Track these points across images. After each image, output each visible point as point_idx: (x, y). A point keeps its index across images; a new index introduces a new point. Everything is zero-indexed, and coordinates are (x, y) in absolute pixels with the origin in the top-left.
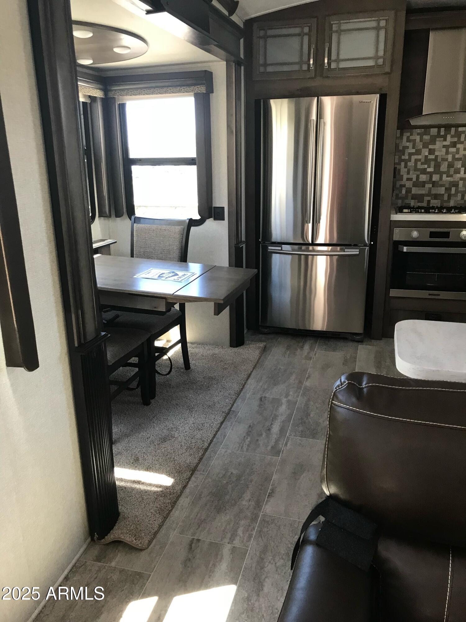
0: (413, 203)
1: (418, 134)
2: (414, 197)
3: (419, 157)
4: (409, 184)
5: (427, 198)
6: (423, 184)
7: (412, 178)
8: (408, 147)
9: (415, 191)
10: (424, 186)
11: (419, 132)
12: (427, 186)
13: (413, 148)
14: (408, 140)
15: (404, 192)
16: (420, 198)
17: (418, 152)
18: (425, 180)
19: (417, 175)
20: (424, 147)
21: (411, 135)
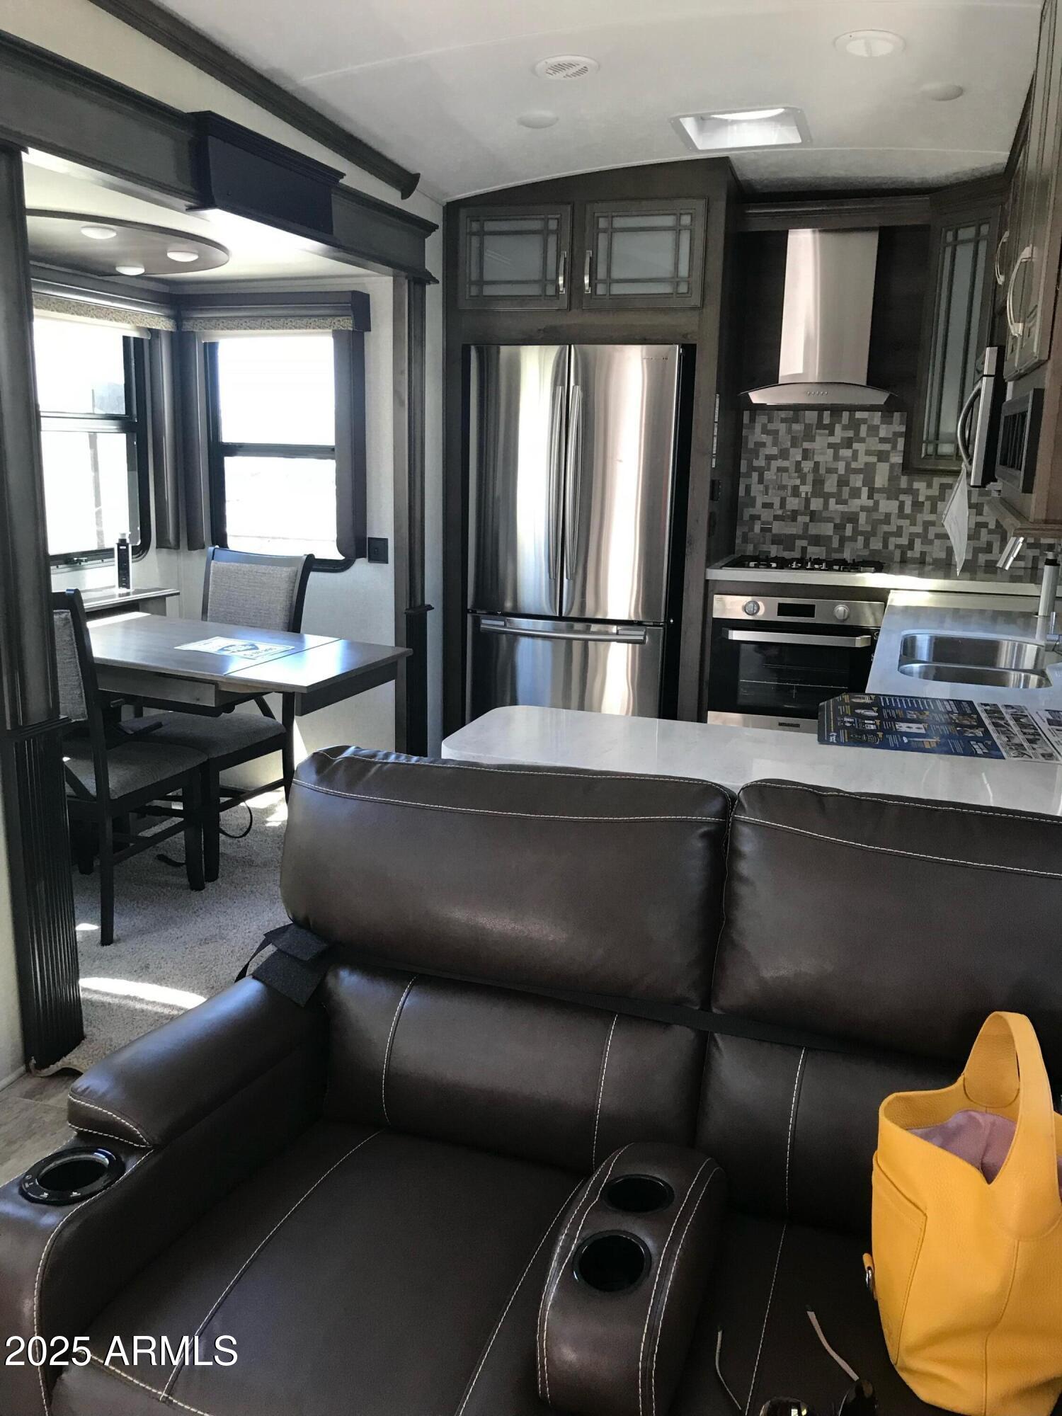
0: (774, 551)
1: (783, 421)
2: (777, 540)
3: (785, 464)
4: (766, 515)
5: (800, 543)
6: (794, 515)
7: (773, 504)
8: (763, 445)
9: (777, 528)
10: (794, 519)
11: (783, 416)
12: (799, 518)
13: (775, 444)
14: (765, 431)
15: (757, 528)
16: (785, 541)
17: (784, 454)
18: (796, 508)
19: (781, 498)
20: (794, 445)
21: (770, 421)
